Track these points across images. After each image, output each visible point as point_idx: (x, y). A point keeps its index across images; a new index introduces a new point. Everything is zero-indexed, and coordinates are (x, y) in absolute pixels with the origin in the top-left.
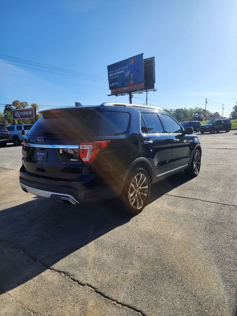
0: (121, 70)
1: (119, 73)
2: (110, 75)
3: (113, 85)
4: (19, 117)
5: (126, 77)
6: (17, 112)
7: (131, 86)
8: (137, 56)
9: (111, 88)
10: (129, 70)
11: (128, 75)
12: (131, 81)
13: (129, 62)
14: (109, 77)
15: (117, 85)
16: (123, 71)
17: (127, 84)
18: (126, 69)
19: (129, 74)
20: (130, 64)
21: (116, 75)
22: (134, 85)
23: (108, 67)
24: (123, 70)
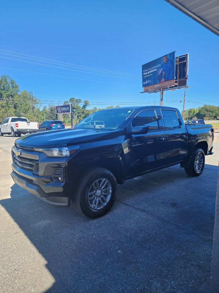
0: (154, 69)
1: (152, 71)
2: (144, 74)
3: (146, 83)
4: (60, 112)
5: (158, 74)
6: (59, 108)
7: (162, 83)
8: (170, 54)
9: (144, 86)
10: (161, 69)
11: (160, 73)
12: (163, 79)
13: (162, 60)
14: (143, 76)
15: (149, 83)
16: (156, 70)
17: (159, 81)
18: (159, 67)
19: (162, 72)
20: (162, 62)
21: (150, 74)
22: (165, 82)
23: (143, 66)
24: (156, 68)
